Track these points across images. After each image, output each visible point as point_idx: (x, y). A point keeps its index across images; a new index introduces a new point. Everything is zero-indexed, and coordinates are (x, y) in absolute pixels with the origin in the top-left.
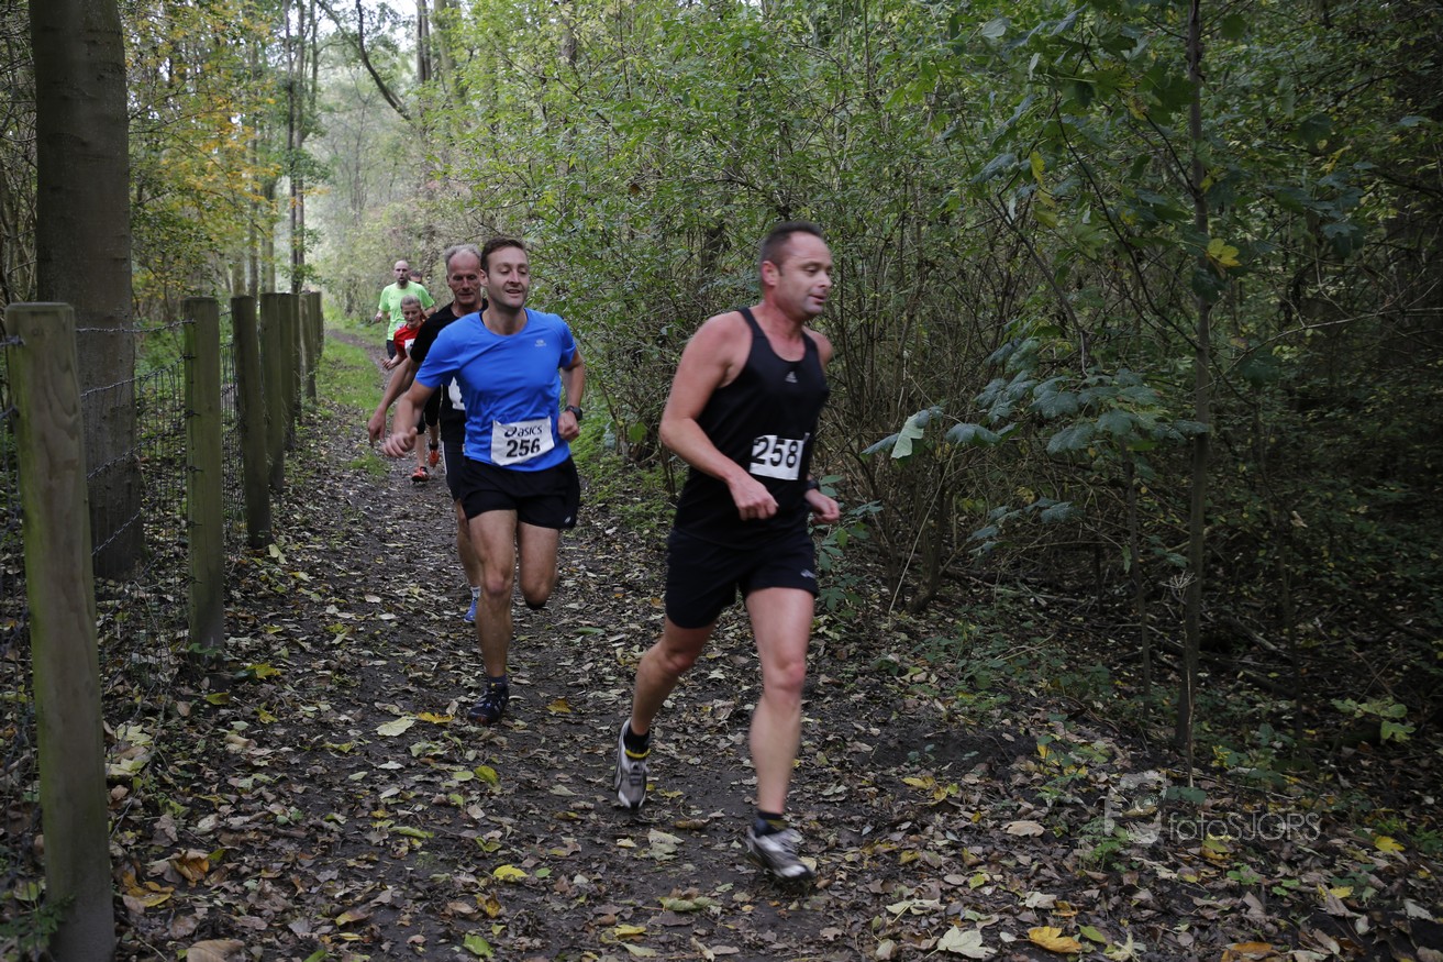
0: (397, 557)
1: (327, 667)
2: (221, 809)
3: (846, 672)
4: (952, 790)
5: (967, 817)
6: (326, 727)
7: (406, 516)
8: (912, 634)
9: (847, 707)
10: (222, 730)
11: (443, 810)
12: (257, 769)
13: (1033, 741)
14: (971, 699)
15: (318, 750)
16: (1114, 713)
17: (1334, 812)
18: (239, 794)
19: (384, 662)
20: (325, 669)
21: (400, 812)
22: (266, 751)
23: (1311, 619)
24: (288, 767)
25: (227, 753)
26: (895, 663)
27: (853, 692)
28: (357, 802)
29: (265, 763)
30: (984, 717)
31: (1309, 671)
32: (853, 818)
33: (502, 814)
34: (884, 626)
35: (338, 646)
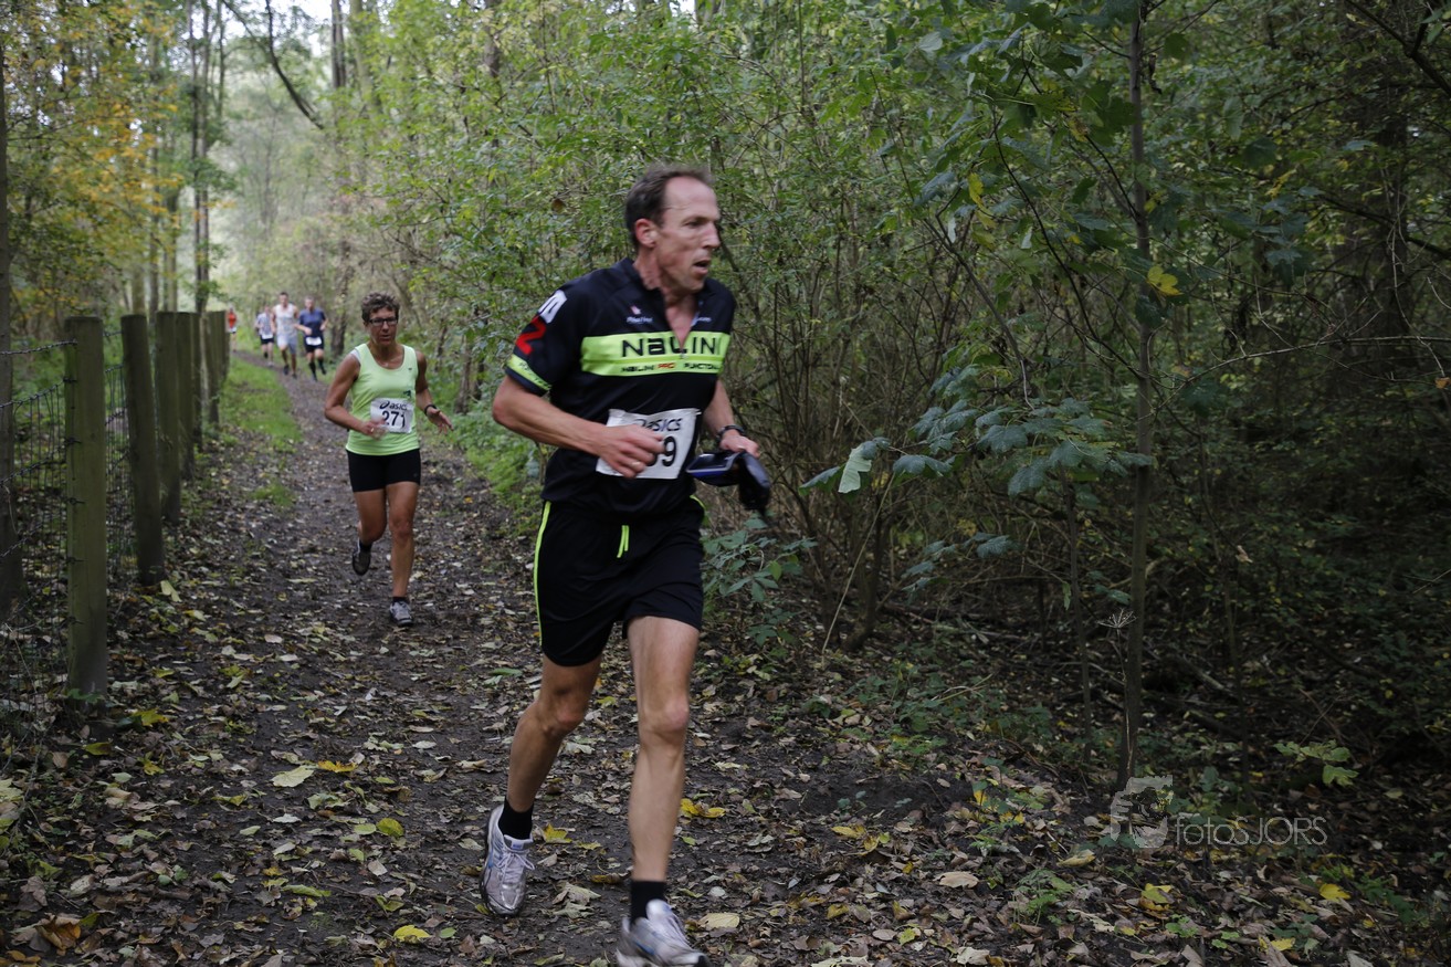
0: (302, 593)
1: (220, 713)
2: (97, 869)
3: (776, 715)
4: (884, 839)
5: (898, 869)
6: (215, 777)
7: (313, 550)
8: (847, 674)
9: (776, 751)
10: (101, 783)
11: (342, 867)
12: (139, 825)
13: (969, 786)
14: (905, 742)
15: (207, 803)
16: (1054, 757)
17: (1280, 859)
18: (118, 853)
19: (283, 707)
20: (218, 715)
21: (295, 869)
22: (150, 805)
23: (1258, 657)
24: (174, 823)
25: (106, 807)
26: (827, 705)
27: (785, 735)
28: (247, 859)
29: (148, 818)
30: (919, 762)
31: (1256, 711)
32: (781, 870)
33: (406, 869)
34: (818, 665)
35: (233, 690)
